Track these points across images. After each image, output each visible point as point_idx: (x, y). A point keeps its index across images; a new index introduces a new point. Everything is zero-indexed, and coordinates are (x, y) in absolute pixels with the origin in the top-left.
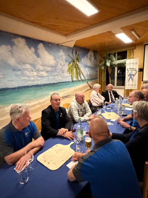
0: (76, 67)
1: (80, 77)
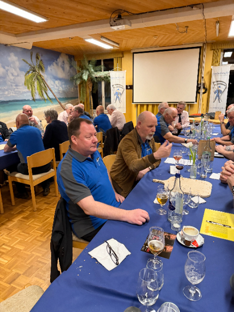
0: (38, 79)
1: (46, 93)
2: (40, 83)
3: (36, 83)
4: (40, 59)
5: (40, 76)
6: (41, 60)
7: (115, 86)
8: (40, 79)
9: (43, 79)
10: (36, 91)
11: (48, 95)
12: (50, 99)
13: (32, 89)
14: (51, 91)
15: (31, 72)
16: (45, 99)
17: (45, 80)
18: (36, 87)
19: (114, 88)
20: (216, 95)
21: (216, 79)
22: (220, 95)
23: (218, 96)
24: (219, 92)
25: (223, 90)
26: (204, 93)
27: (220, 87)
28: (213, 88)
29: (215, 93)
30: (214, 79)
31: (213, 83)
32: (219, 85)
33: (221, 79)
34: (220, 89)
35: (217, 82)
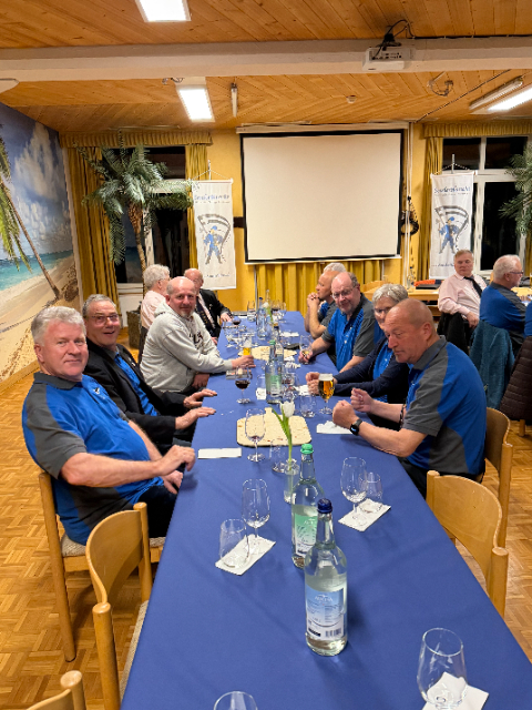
6: (1, 140)
7: (205, 220)
8: (4, 201)
9: (8, 199)
11: (22, 245)
14: (25, 234)
16: (16, 261)
17: (13, 201)
19: (203, 224)
20: (443, 237)
21: (442, 200)
22: (454, 236)
23: (450, 239)
24: (450, 231)
25: (459, 226)
26: (412, 233)
27: (453, 219)
28: (437, 221)
29: (442, 232)
30: (436, 202)
31: (437, 210)
32: (450, 216)
33: (454, 200)
34: (452, 223)
35: (445, 207)
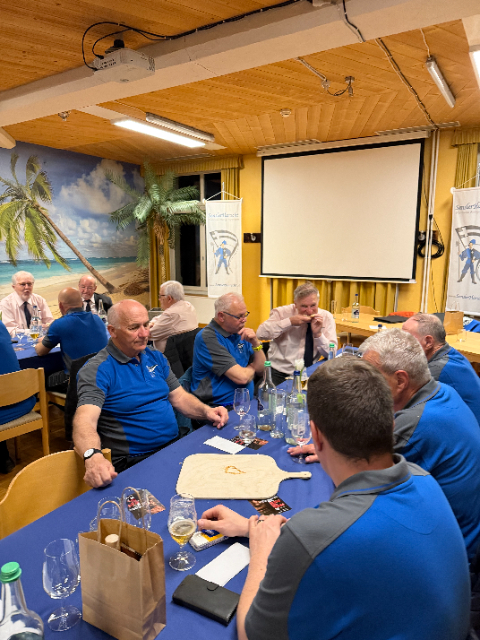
0: (28, 215)
1: (52, 248)
2: (34, 224)
3: (23, 225)
4: (38, 170)
5: (37, 208)
6: (43, 174)
8: (36, 216)
9: (44, 216)
10: (22, 242)
11: (58, 251)
12: (63, 260)
13: (9, 238)
14: (68, 243)
15: (10, 198)
16: (46, 262)
18: (22, 233)
19: (214, 238)
20: (463, 263)
22: (475, 263)
23: (470, 266)
24: (472, 256)
26: (434, 257)
27: (473, 242)
28: (457, 243)
29: (462, 257)
30: (457, 221)
32: (472, 238)
35: (467, 228)
